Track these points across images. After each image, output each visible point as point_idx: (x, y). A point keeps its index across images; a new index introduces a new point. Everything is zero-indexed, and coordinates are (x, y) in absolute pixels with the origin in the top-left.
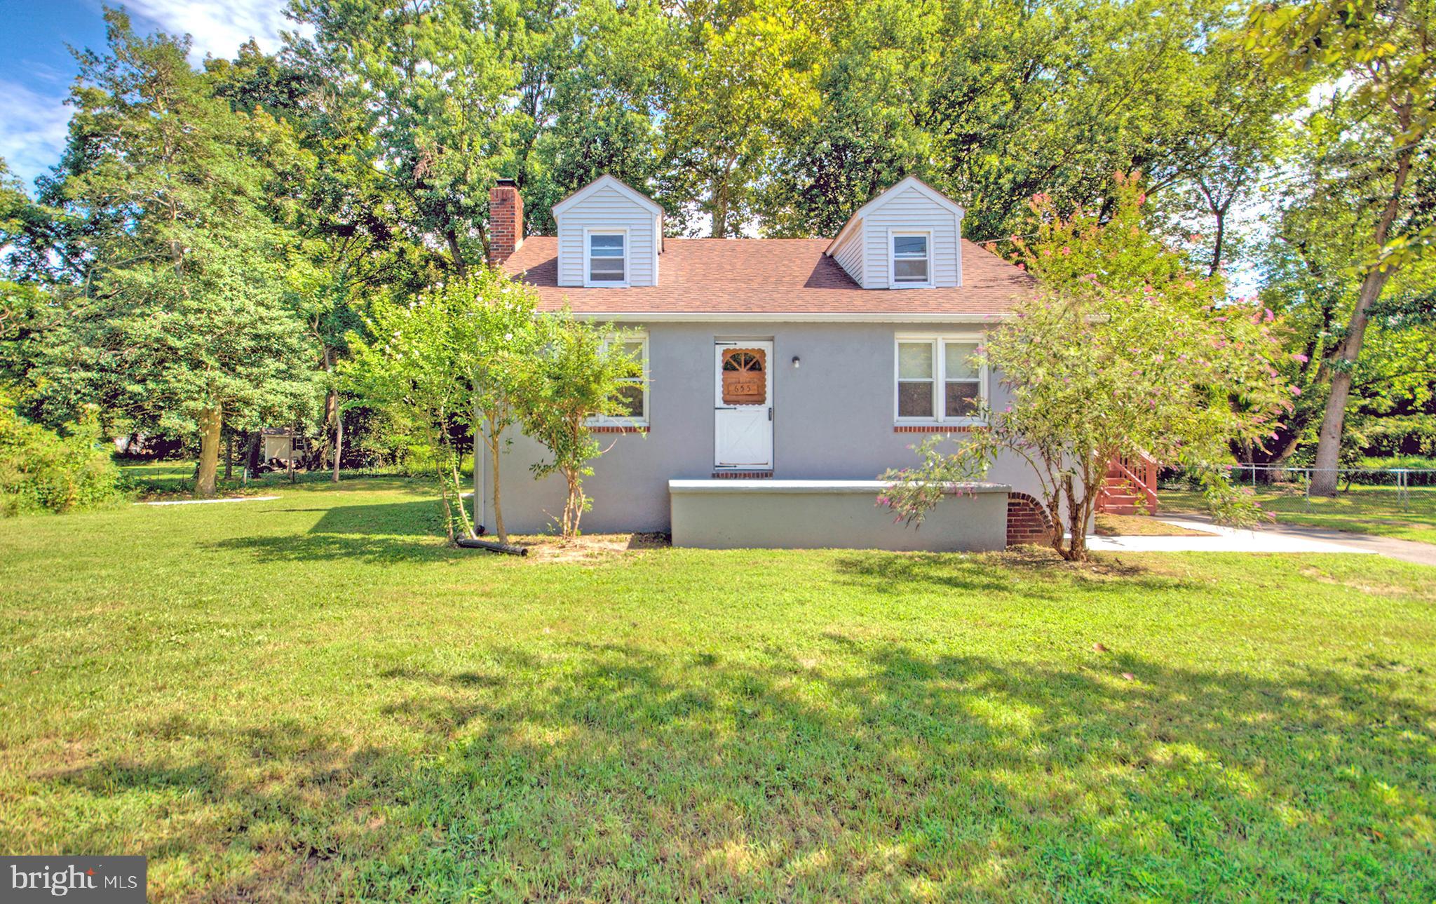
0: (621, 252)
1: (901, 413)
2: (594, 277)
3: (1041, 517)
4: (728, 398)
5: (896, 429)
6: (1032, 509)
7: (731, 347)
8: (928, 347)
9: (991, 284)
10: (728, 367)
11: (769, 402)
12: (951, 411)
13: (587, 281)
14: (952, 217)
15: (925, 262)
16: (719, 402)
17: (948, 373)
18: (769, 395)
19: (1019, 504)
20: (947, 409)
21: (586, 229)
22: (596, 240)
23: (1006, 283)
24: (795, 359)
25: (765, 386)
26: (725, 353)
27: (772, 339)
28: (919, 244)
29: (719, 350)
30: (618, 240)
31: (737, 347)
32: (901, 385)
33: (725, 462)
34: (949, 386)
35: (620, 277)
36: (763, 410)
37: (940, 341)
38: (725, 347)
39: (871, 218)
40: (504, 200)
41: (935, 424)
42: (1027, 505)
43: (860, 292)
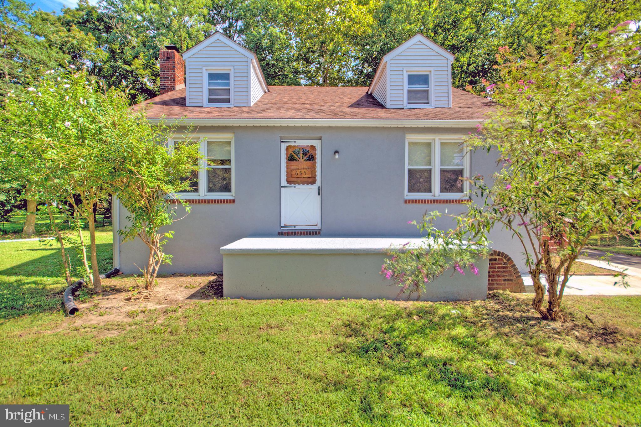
0: (228, 84)
1: (410, 191)
2: (210, 101)
3: (511, 269)
4: (291, 179)
5: (406, 202)
6: (505, 264)
7: (292, 144)
8: (429, 145)
9: (471, 106)
10: (291, 159)
11: (318, 183)
12: (444, 189)
13: (205, 103)
14: (446, 61)
15: (427, 92)
16: (284, 183)
17: (442, 164)
18: (318, 178)
19: (495, 260)
20: (441, 188)
21: (204, 68)
22: (212, 76)
23: (480, 106)
24: (336, 152)
25: (316, 172)
26: (287, 149)
27: (320, 139)
28: (424, 79)
29: (284, 146)
30: (225, 76)
31: (296, 144)
32: (410, 171)
33: (288, 223)
34: (443, 171)
35: (228, 101)
36: (314, 188)
37: (437, 140)
38: (288, 144)
39: (392, 61)
40: (168, 58)
41: (433, 198)
42: (502, 260)
43: (384, 110)
